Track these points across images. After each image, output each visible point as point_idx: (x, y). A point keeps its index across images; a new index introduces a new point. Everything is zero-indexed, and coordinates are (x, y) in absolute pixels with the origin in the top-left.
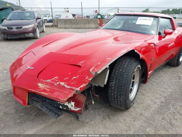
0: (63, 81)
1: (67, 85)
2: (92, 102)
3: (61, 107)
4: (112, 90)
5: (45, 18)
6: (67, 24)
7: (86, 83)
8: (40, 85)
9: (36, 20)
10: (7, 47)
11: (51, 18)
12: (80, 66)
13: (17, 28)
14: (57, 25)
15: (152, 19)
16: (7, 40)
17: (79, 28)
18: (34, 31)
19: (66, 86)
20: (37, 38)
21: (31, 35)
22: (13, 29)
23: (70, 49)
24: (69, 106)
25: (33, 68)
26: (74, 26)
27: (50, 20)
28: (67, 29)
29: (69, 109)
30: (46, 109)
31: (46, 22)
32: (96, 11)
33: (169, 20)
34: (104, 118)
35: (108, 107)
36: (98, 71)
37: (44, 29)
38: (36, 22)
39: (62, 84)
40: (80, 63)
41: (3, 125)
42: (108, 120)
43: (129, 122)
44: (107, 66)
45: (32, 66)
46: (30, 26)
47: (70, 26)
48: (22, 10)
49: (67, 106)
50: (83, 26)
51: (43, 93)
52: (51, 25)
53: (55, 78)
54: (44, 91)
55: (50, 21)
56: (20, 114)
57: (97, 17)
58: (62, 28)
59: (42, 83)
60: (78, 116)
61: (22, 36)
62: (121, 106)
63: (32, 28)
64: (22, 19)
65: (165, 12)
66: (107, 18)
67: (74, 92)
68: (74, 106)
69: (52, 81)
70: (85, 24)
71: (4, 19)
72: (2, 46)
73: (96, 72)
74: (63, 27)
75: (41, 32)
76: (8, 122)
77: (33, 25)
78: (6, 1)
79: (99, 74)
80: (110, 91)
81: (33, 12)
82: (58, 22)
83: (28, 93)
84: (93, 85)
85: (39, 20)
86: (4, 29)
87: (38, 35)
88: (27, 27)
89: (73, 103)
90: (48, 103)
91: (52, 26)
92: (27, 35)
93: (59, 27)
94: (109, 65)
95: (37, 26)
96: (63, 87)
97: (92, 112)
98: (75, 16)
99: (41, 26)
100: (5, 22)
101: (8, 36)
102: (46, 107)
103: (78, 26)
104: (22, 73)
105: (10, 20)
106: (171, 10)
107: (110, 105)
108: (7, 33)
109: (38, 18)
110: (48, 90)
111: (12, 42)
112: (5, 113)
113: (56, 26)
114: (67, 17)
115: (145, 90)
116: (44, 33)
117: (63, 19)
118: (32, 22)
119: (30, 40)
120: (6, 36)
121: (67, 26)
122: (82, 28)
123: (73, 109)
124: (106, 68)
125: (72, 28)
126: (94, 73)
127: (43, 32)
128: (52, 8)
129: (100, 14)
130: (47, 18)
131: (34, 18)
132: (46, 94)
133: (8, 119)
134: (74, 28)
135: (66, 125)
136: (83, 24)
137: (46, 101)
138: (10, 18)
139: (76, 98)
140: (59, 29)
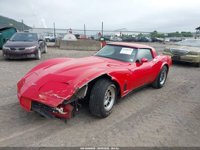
0: (56, 94)
1: (59, 96)
2: (76, 109)
3: (54, 112)
4: (91, 101)
5: (47, 37)
6: (69, 45)
7: (71, 94)
8: (40, 96)
9: (39, 42)
10: (9, 67)
11: (53, 37)
12: (68, 84)
13: (20, 49)
14: (59, 45)
15: (132, 50)
16: (9, 60)
17: (81, 50)
18: (36, 52)
19: (57, 96)
20: (38, 59)
21: (33, 56)
22: (16, 50)
23: (63, 71)
24: (60, 110)
25: (36, 85)
26: (76, 47)
27: (52, 39)
28: (69, 51)
29: (59, 113)
30: (43, 113)
31: (48, 41)
32: (100, 33)
33: (149, 50)
34: (86, 123)
35: (91, 116)
36: (79, 87)
37: (46, 50)
38: (38, 44)
39: (55, 95)
40: (69, 82)
41: (11, 125)
42: (89, 124)
43: (103, 125)
44: (86, 84)
45: (35, 83)
46: (33, 47)
47: (72, 47)
48: (25, 32)
49: (58, 111)
50: (85, 48)
51: (42, 101)
52: (53, 45)
53: (51, 91)
54: (43, 99)
55: (53, 41)
56: (23, 119)
57: (100, 39)
58: (64, 49)
59: (42, 94)
60: (67, 121)
61: (24, 57)
62: (98, 114)
63: (34, 49)
64: (25, 41)
65: (174, 35)
66: (113, 39)
67: (63, 100)
68: (62, 110)
69: (49, 93)
70: (88, 46)
71: (7, 40)
72: (5, 65)
73: (78, 88)
74: (66, 48)
75: (42, 53)
76: (15, 124)
77: (36, 46)
78: (6, 17)
79: (80, 89)
80: (90, 102)
81: (36, 34)
82: (61, 43)
83: (32, 101)
84: (77, 96)
85: (41, 42)
86: (7, 50)
87: (40, 57)
88: (30, 48)
89: (62, 109)
90: (45, 109)
91: (54, 47)
92: (28, 56)
93: (61, 48)
94: (88, 83)
95: (39, 48)
96: (56, 97)
97: (78, 119)
98: (79, 36)
99: (43, 46)
100: (8, 43)
101: (10, 56)
102: (44, 112)
103: (81, 48)
104: (28, 88)
105: (13, 41)
106: (180, 33)
107: (93, 115)
108: (9, 53)
109: (40, 40)
110: (46, 99)
111: (13, 62)
112: (12, 118)
113: (58, 47)
114: (70, 38)
115: (124, 105)
116: (45, 54)
117: (66, 41)
118: (35, 43)
119: (31, 61)
120: (8, 56)
121: (69, 47)
122: (84, 50)
123: (62, 113)
124: (86, 85)
125: (75, 50)
126: (77, 88)
127: (44, 52)
128: (54, 29)
129: (103, 36)
130: (49, 37)
131: (37, 40)
132: (44, 102)
133: (15, 122)
134: (77, 50)
135: (57, 126)
136: (85, 46)
137: (43, 108)
138: (13, 39)
139: (66, 108)
140: (60, 50)
